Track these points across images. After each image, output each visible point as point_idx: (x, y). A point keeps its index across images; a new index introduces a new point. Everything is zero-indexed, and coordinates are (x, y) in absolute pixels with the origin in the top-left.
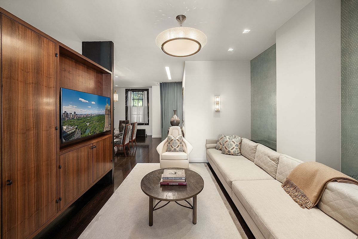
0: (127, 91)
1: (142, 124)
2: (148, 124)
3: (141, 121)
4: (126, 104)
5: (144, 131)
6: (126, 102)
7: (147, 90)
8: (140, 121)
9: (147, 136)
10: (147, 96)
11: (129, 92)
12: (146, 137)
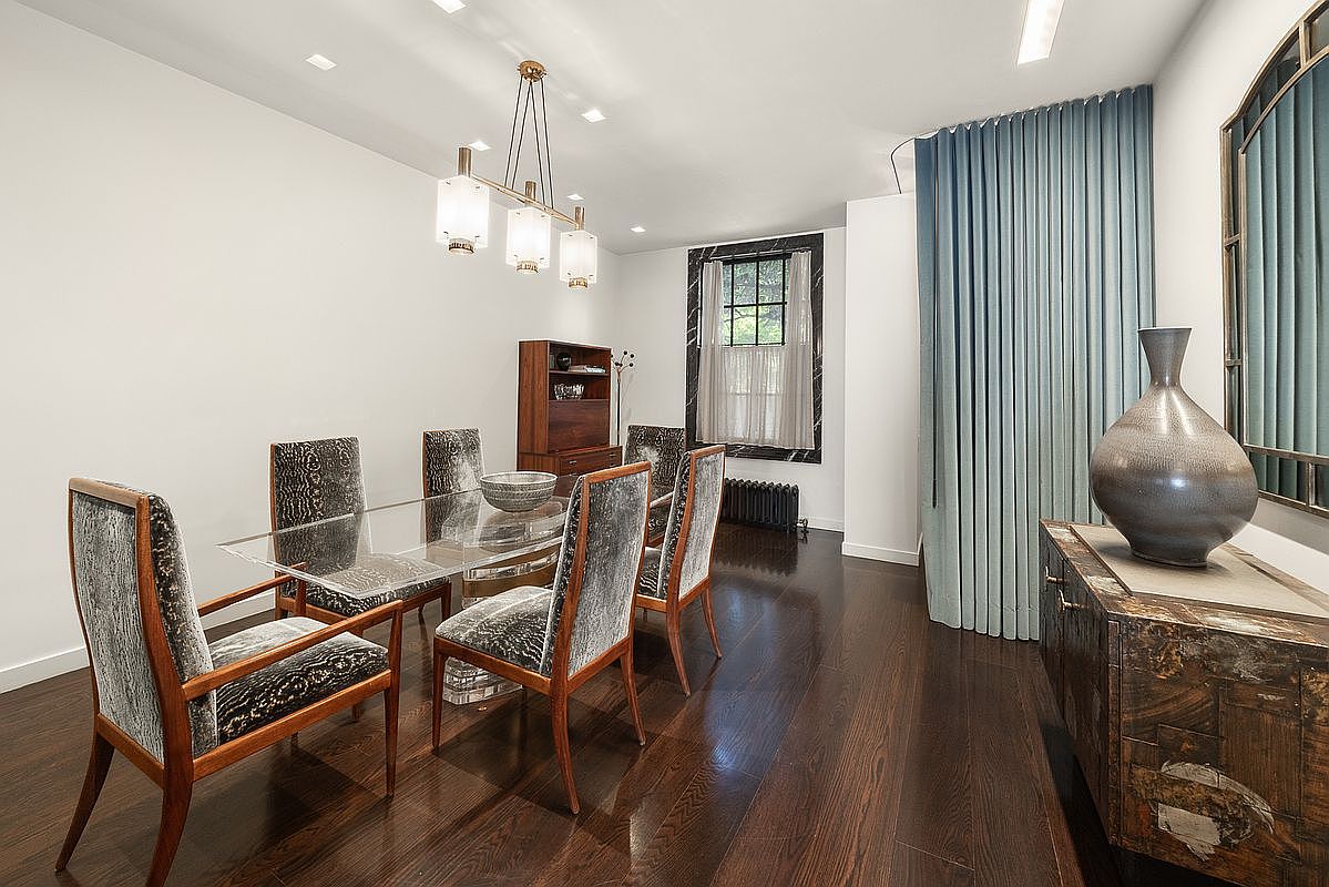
0: (697, 259)
1: (780, 454)
2: (815, 457)
3: (772, 434)
4: (692, 335)
5: (786, 498)
6: (693, 321)
7: (814, 244)
8: (769, 435)
9: (805, 531)
10: (813, 283)
11: (709, 267)
12: (801, 536)
